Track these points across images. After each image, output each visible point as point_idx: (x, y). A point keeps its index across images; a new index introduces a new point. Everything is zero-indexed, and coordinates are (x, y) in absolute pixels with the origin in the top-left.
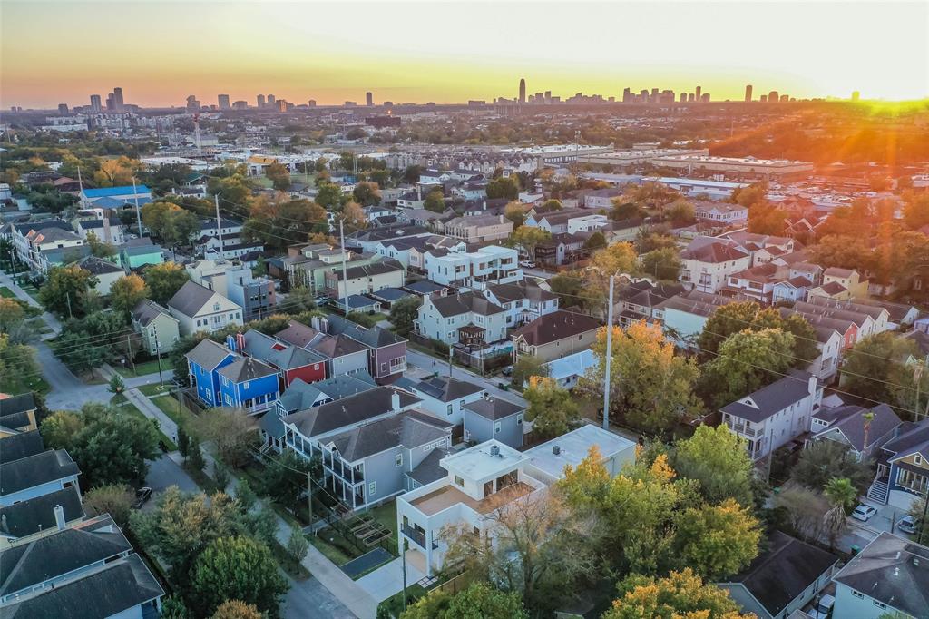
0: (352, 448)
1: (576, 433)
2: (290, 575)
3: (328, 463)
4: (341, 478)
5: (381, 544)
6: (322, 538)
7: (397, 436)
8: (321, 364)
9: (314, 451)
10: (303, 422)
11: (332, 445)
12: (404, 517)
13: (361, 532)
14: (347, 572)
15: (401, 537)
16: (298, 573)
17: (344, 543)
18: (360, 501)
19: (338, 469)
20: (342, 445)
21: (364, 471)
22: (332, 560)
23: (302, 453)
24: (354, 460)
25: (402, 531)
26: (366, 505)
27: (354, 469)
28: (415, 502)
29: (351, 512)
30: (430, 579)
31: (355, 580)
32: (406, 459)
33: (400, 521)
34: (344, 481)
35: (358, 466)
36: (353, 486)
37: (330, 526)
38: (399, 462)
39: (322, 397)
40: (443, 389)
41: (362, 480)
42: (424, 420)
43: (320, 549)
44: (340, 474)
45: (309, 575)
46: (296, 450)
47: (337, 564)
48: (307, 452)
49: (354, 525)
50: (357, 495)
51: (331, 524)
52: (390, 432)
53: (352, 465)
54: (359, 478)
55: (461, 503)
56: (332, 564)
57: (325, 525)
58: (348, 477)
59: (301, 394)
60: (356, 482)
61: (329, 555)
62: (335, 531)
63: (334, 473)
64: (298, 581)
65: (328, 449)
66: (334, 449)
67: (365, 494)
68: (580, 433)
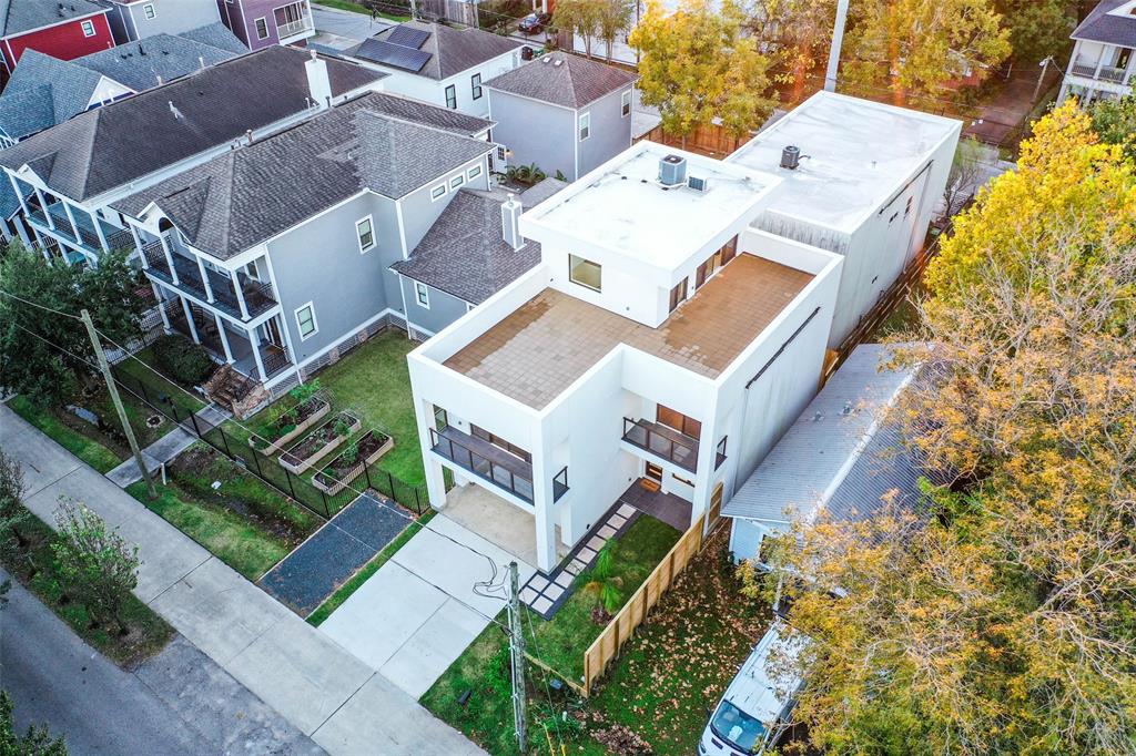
0: (220, 213)
1: (802, 113)
2: (101, 647)
3: (159, 266)
4: (208, 305)
5: (367, 479)
6: (185, 486)
7: (349, 167)
8: (97, 20)
9: (108, 238)
10: (53, 158)
11: (156, 214)
12: (436, 409)
13: (298, 449)
14: (285, 596)
15: (433, 465)
16: (124, 632)
17: (255, 490)
18: (276, 357)
19: (190, 280)
20: (187, 213)
21: (271, 277)
22: (227, 559)
23: (78, 246)
24: (233, 250)
25: (435, 449)
26: (297, 367)
27: (241, 275)
28: (460, 361)
29: (257, 393)
30: (552, 577)
31: (316, 621)
32: (387, 226)
33: (425, 422)
34: (218, 313)
35: (251, 266)
36: (250, 326)
37: (203, 446)
38: (366, 238)
39: (108, 90)
40: (426, 48)
41: (274, 303)
42: (411, 117)
43: (184, 525)
44: (202, 294)
45: (162, 633)
46: (61, 240)
47: (247, 572)
48: (91, 241)
49: (275, 433)
50: (264, 344)
51: (203, 438)
52: (326, 155)
53: (232, 266)
54: (260, 298)
55: (621, 347)
56: (231, 574)
57: (188, 443)
58: (226, 299)
59: (48, 90)
60: (253, 313)
61: (218, 543)
62: (222, 459)
63: (184, 295)
64: (129, 660)
65: (148, 224)
66: (164, 225)
67: (287, 339)
68: (809, 112)
